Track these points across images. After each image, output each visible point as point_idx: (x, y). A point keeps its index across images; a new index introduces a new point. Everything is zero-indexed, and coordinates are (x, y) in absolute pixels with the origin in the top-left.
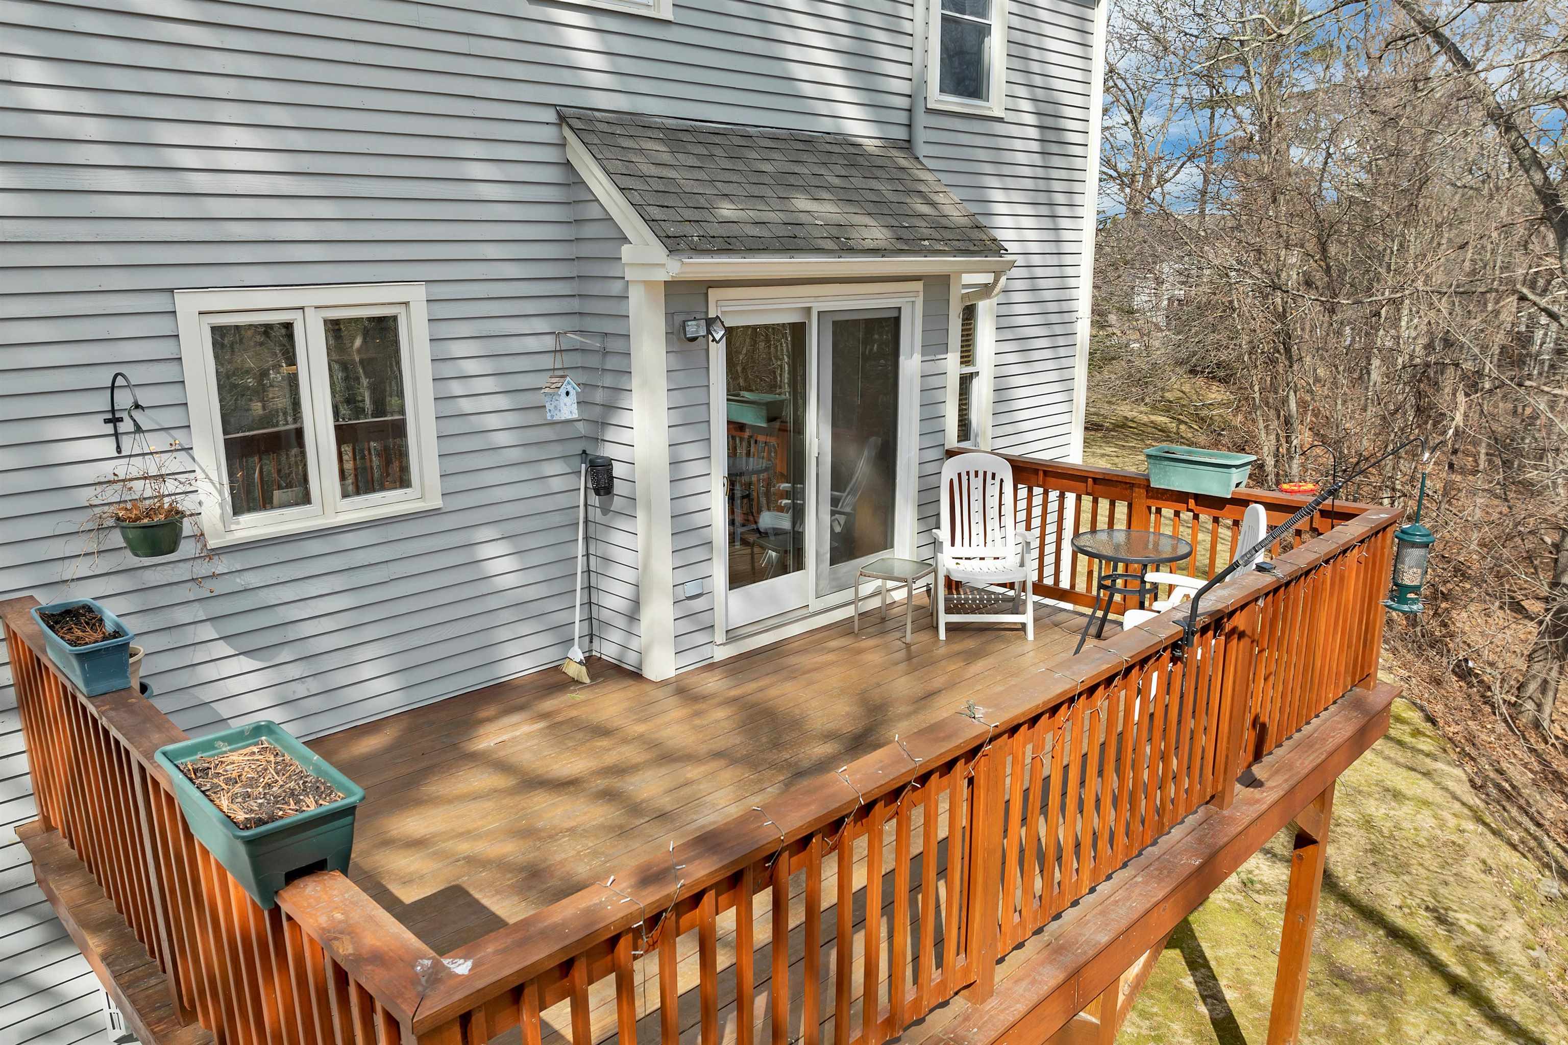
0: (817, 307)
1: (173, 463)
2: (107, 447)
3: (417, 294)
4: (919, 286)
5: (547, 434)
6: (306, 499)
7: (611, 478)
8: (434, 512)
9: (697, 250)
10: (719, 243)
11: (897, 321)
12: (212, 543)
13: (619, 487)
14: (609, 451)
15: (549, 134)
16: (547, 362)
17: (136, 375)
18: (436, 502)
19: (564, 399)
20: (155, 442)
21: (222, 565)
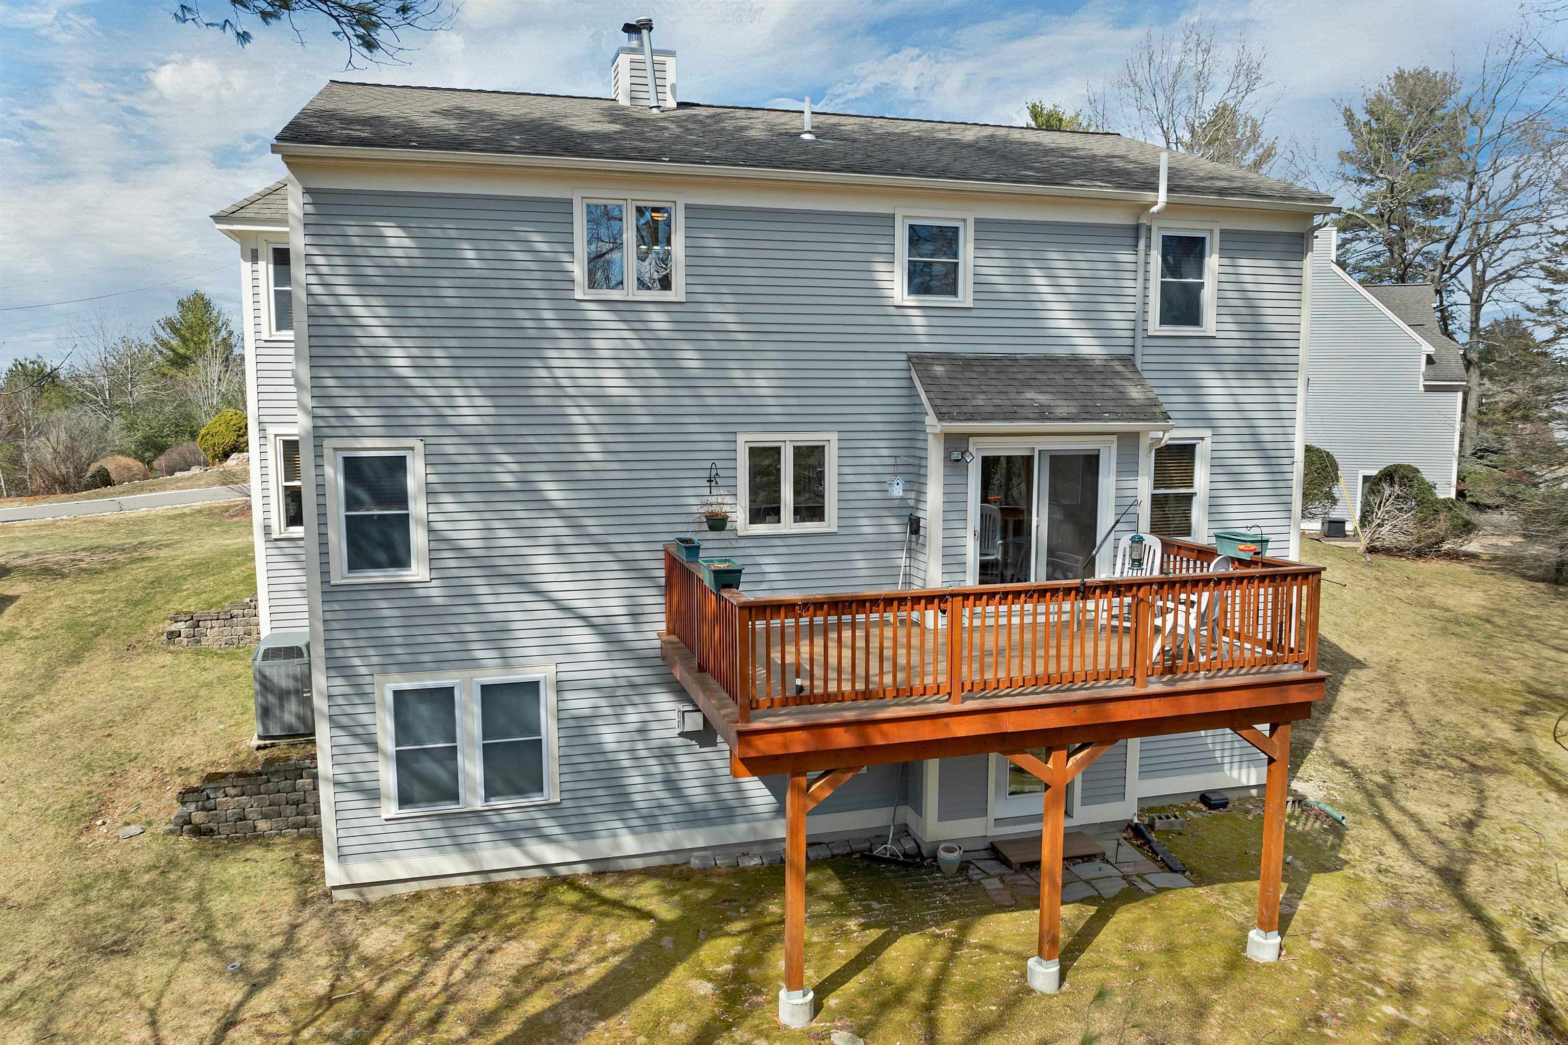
0: (1038, 448)
1: (728, 500)
2: (706, 491)
3: (834, 437)
4: (1115, 438)
5: (887, 504)
6: (779, 522)
7: (919, 527)
8: (834, 534)
9: (953, 419)
10: (969, 416)
11: (1097, 457)
12: (740, 533)
13: (922, 531)
14: (920, 514)
15: (903, 365)
16: (891, 470)
17: (719, 464)
18: (835, 530)
19: (895, 486)
20: (722, 491)
21: (742, 543)
